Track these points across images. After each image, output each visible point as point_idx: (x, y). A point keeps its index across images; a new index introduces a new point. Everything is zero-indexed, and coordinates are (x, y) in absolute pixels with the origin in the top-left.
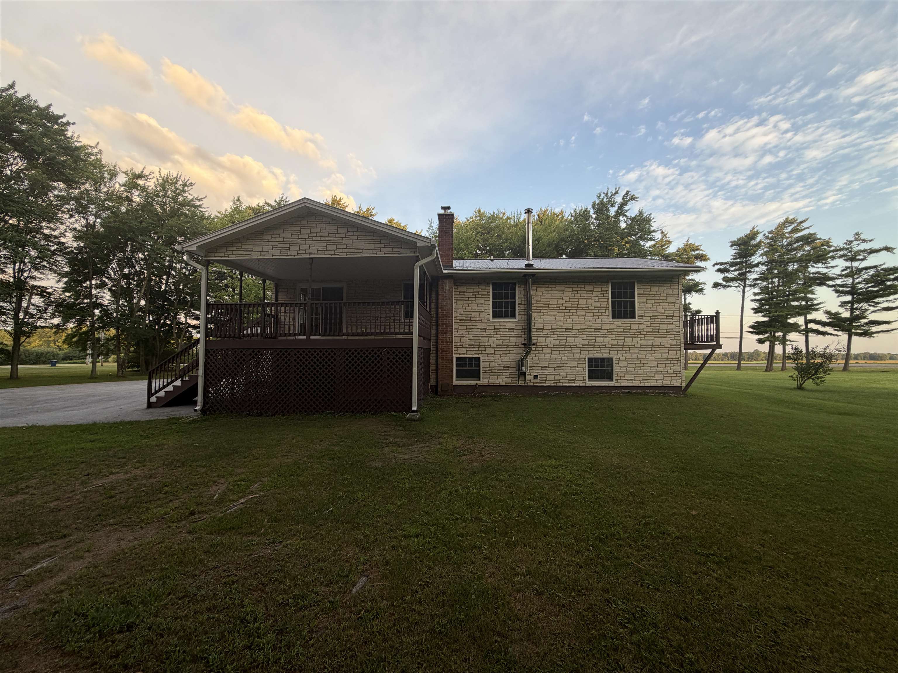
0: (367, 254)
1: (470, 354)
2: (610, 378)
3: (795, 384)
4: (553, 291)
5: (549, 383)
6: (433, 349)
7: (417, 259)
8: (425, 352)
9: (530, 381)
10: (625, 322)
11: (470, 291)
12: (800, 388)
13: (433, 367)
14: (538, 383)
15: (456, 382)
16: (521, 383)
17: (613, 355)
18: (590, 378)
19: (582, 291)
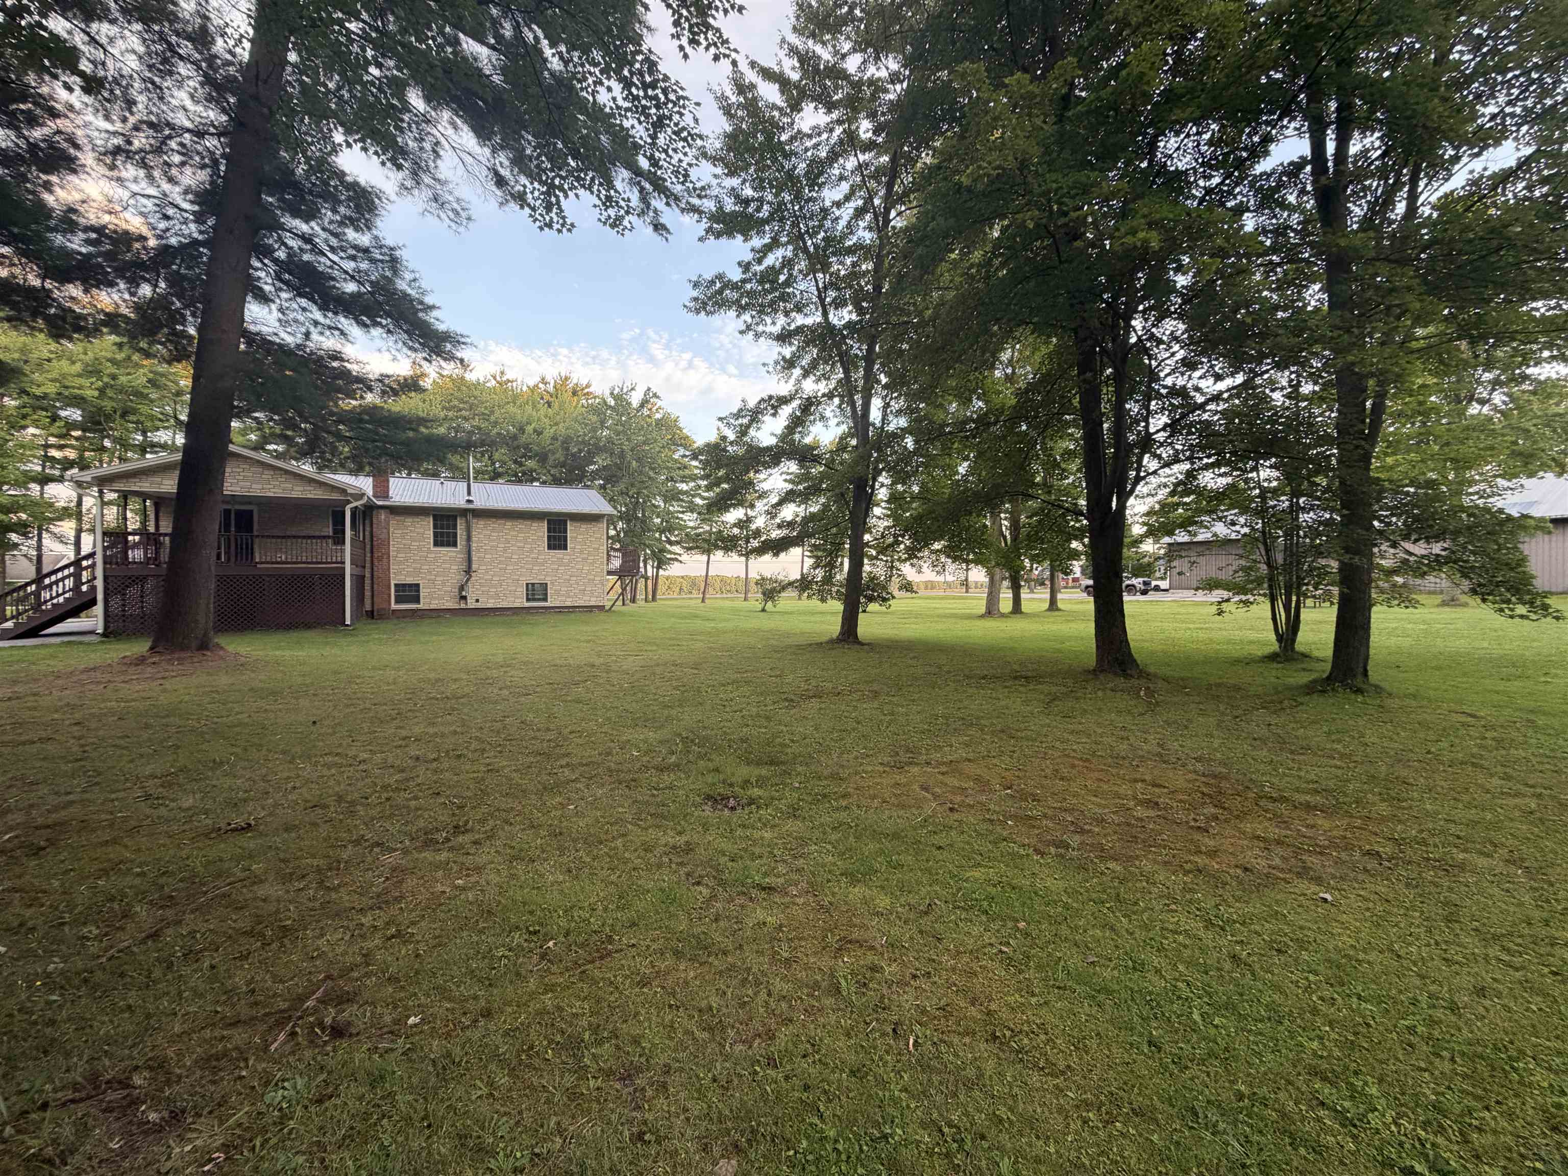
0: (296, 494)
1: (409, 580)
2: (545, 600)
3: (760, 607)
4: (494, 524)
5: (489, 606)
6: (368, 575)
7: (349, 502)
8: (359, 581)
9: (471, 604)
10: (559, 553)
11: (409, 521)
12: (763, 610)
13: (368, 594)
14: (479, 605)
15: (394, 606)
16: (463, 606)
17: (548, 580)
18: (528, 600)
19: (521, 525)
